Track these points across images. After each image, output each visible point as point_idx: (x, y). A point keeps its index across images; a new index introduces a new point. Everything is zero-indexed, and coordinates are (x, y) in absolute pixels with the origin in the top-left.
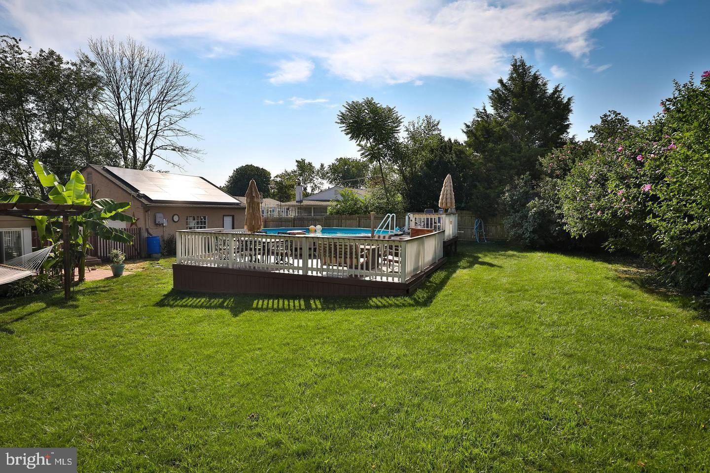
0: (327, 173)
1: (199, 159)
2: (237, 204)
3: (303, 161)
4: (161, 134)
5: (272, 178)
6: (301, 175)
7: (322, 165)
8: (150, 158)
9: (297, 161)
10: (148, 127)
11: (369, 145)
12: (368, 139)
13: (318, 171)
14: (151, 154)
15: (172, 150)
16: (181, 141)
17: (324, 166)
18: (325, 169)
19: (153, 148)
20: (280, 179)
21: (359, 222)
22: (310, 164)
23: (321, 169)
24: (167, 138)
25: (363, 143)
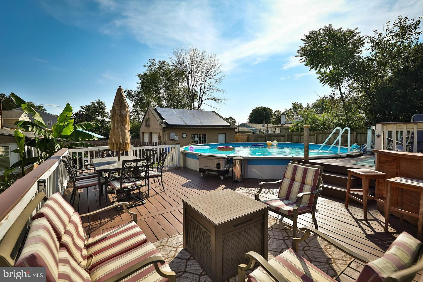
0: (311, 108)
1: (224, 103)
2: (229, 126)
3: (297, 103)
4: (206, 92)
5: (273, 113)
6: (295, 111)
7: (308, 105)
8: (201, 105)
9: (293, 104)
10: (201, 89)
11: (328, 71)
12: (327, 66)
13: (306, 108)
14: (202, 103)
15: (211, 100)
16: (216, 95)
17: (309, 105)
18: (310, 107)
19: (202, 100)
20: (277, 113)
21: (317, 137)
22: (301, 105)
23: (307, 107)
24: (209, 94)
25: (323, 70)
